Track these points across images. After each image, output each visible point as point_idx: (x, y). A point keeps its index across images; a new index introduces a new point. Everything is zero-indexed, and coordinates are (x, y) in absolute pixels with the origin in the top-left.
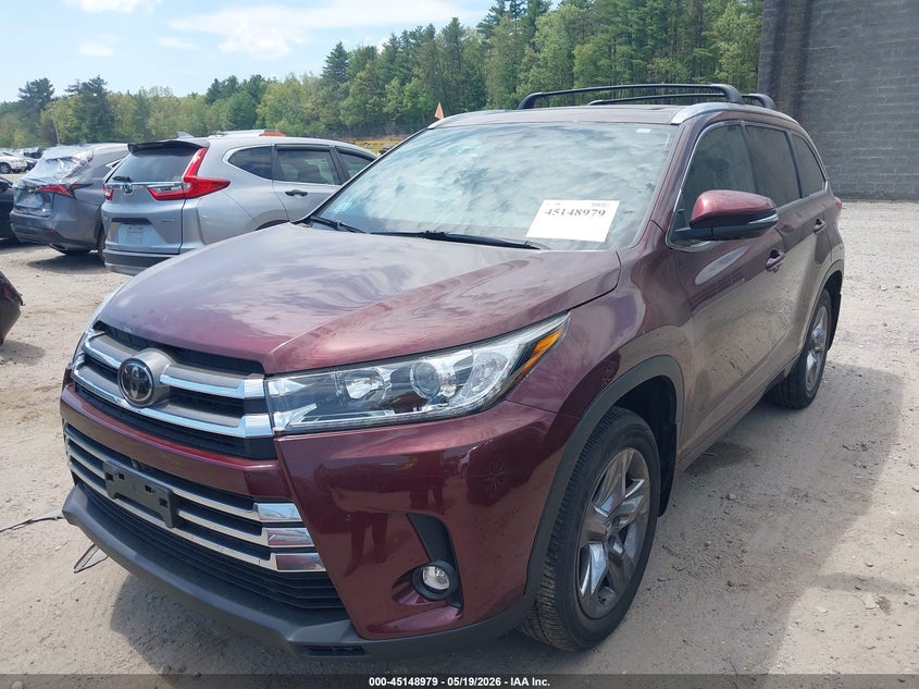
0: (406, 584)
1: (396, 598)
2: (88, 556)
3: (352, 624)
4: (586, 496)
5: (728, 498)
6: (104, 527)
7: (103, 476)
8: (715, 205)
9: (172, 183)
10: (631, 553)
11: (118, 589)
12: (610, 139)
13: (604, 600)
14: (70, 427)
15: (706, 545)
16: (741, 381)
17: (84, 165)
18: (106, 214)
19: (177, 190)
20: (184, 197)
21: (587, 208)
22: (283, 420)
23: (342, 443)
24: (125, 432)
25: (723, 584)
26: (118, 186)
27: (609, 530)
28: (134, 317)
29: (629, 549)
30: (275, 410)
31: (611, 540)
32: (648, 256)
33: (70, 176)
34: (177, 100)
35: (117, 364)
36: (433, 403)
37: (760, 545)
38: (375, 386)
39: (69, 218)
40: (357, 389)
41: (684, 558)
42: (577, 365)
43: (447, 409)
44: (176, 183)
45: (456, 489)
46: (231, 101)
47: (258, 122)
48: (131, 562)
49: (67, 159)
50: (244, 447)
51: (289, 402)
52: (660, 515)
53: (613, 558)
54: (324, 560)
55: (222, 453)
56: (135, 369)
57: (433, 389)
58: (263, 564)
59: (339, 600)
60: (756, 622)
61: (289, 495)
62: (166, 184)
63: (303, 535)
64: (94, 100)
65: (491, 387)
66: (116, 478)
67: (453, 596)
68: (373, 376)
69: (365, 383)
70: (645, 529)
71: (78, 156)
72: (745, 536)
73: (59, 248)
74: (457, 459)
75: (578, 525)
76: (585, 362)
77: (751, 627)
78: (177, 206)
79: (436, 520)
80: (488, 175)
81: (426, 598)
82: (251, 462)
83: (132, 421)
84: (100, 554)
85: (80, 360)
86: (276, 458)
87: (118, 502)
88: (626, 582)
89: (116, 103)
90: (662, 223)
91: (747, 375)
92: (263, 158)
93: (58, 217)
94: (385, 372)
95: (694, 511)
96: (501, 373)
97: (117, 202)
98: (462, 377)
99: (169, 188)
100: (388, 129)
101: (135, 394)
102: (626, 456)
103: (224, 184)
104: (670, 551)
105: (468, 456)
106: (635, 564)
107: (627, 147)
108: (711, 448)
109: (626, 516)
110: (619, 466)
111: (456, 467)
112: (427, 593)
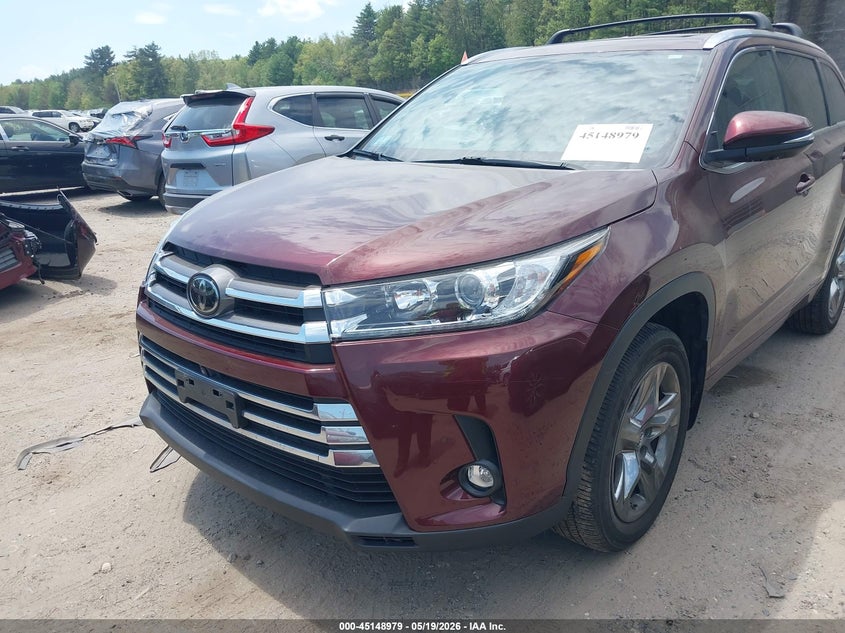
0: (451, 482)
1: (445, 493)
2: (161, 458)
3: (403, 516)
4: (623, 405)
5: (751, 416)
6: (177, 430)
7: (174, 382)
8: (749, 126)
9: (223, 130)
10: (661, 463)
11: (188, 487)
12: (631, 72)
13: (636, 506)
14: (145, 339)
15: (732, 459)
16: (760, 309)
17: (145, 119)
18: (166, 161)
19: (227, 136)
20: (234, 142)
21: (621, 132)
22: (340, 328)
23: (389, 349)
24: (194, 341)
25: (750, 496)
26: (176, 135)
27: (641, 440)
28: (200, 237)
29: (659, 458)
30: (332, 319)
31: (643, 450)
32: (682, 176)
33: (133, 129)
34: (223, 63)
35: (186, 280)
36: (476, 313)
37: (786, 461)
38: (422, 298)
39: (133, 167)
40: (405, 300)
41: (710, 471)
42: (614, 282)
43: (489, 318)
44: (225, 131)
45: (498, 396)
46: (270, 61)
47: (295, 80)
48: (200, 460)
49: (130, 114)
50: (304, 352)
51: (343, 312)
52: (688, 429)
53: (645, 467)
54: (378, 456)
55: (284, 358)
56: (203, 283)
57: (477, 299)
58: (322, 460)
59: (392, 494)
60: (784, 531)
61: (346, 397)
62: (218, 131)
63: (359, 433)
64: (150, 64)
65: (533, 297)
66: (186, 384)
67: (497, 494)
68: (421, 288)
69: (413, 294)
70: (675, 441)
71: (139, 111)
72: (770, 452)
73: (125, 195)
74: (498, 368)
75: (615, 432)
76: (622, 280)
77: (779, 536)
78: (228, 151)
79: (481, 421)
80: (509, 115)
81: (471, 494)
82: (311, 366)
83: (200, 331)
84: (174, 455)
85: (152, 278)
86: (333, 363)
87: (188, 406)
88: (656, 489)
89: (169, 66)
90: (696, 144)
91: (767, 303)
92: (304, 107)
93: (123, 167)
94: (431, 283)
95: (719, 427)
96: (542, 285)
97: (175, 149)
98: (505, 288)
99: (220, 135)
100: (413, 83)
101: (202, 306)
102: (660, 369)
103: (269, 131)
104: (695, 464)
105: (509, 366)
106: (665, 474)
107: (649, 79)
108: (734, 371)
109: (657, 427)
110: (653, 379)
111: (498, 377)
112: (472, 490)
